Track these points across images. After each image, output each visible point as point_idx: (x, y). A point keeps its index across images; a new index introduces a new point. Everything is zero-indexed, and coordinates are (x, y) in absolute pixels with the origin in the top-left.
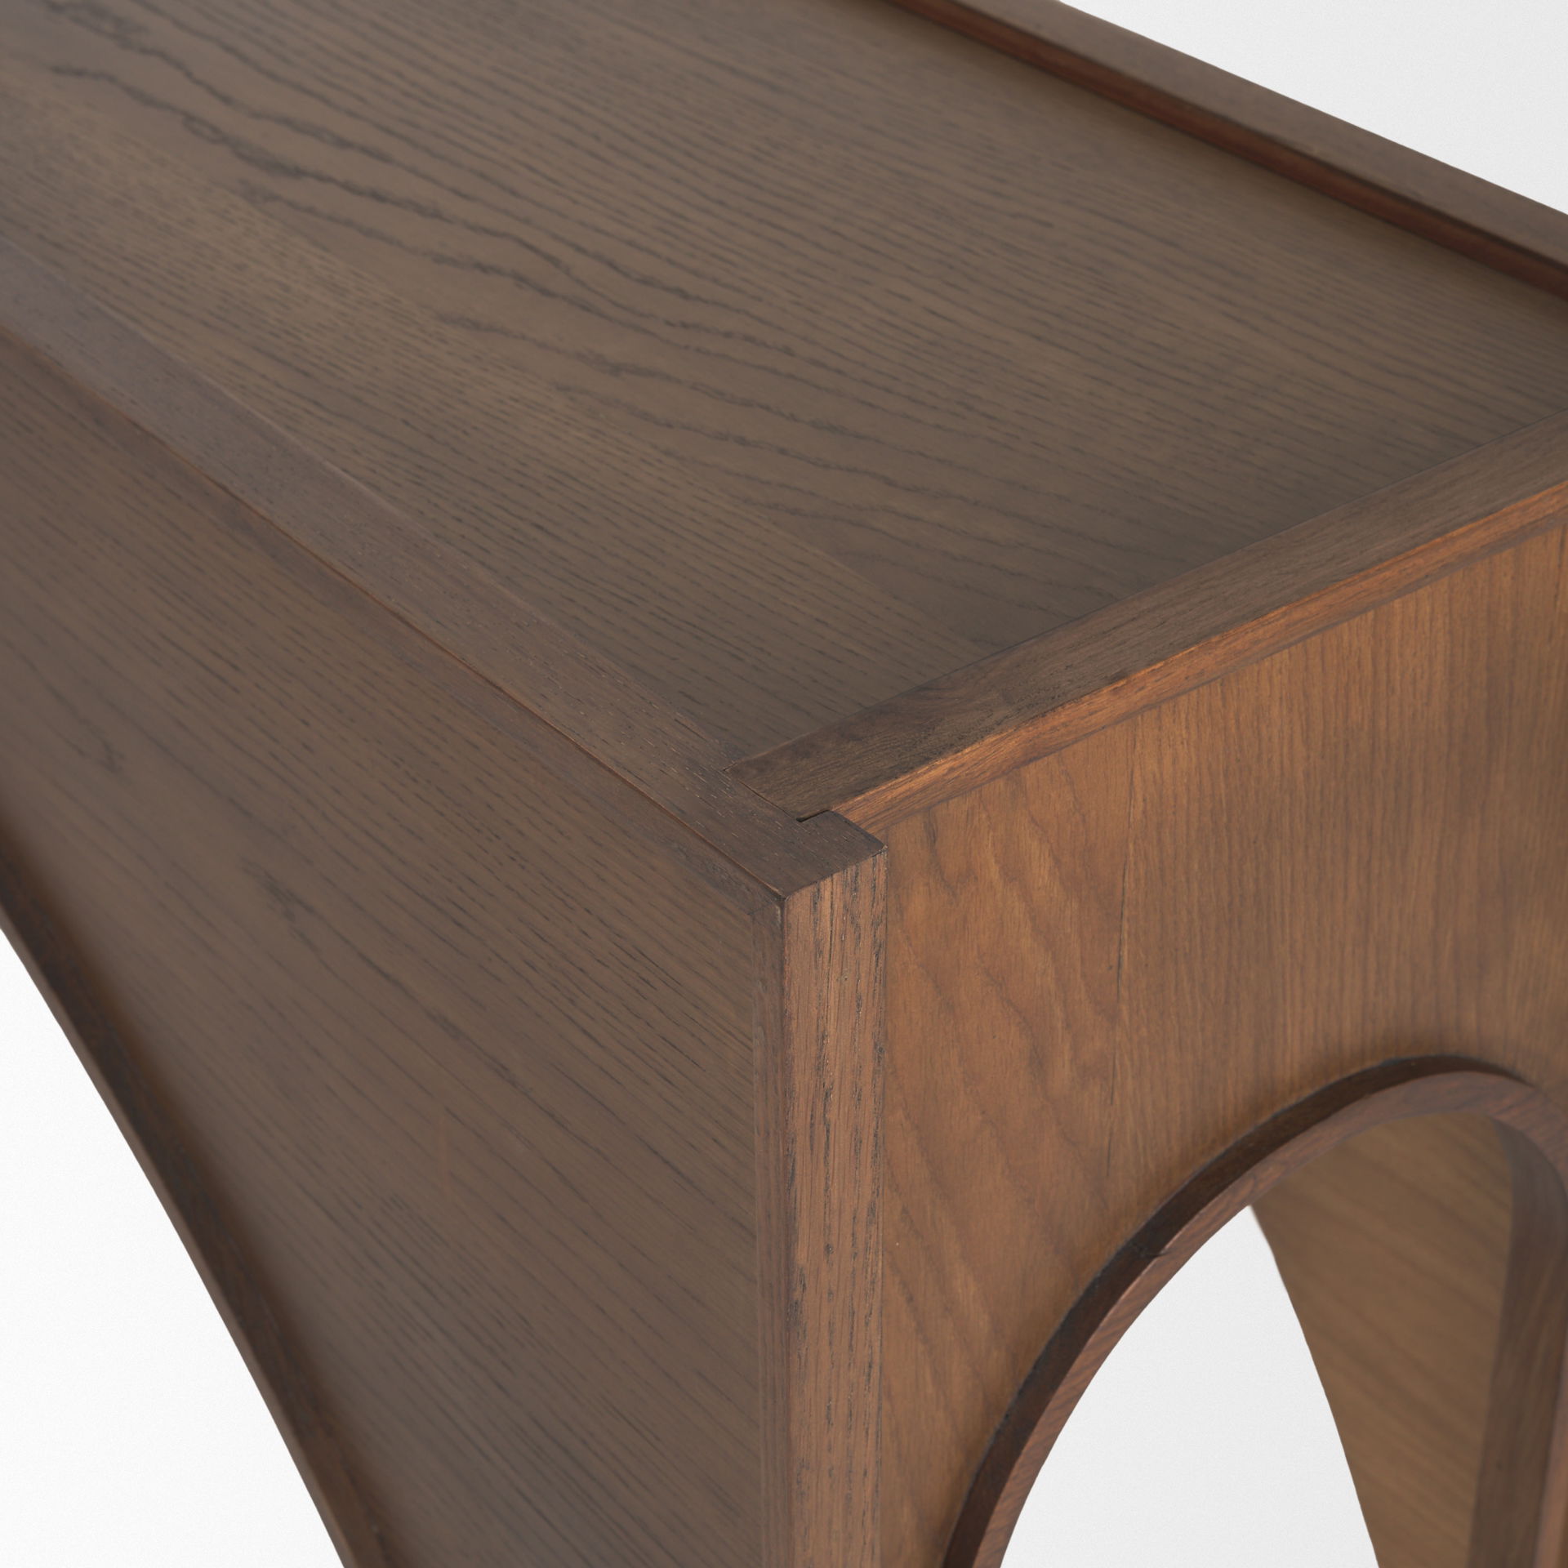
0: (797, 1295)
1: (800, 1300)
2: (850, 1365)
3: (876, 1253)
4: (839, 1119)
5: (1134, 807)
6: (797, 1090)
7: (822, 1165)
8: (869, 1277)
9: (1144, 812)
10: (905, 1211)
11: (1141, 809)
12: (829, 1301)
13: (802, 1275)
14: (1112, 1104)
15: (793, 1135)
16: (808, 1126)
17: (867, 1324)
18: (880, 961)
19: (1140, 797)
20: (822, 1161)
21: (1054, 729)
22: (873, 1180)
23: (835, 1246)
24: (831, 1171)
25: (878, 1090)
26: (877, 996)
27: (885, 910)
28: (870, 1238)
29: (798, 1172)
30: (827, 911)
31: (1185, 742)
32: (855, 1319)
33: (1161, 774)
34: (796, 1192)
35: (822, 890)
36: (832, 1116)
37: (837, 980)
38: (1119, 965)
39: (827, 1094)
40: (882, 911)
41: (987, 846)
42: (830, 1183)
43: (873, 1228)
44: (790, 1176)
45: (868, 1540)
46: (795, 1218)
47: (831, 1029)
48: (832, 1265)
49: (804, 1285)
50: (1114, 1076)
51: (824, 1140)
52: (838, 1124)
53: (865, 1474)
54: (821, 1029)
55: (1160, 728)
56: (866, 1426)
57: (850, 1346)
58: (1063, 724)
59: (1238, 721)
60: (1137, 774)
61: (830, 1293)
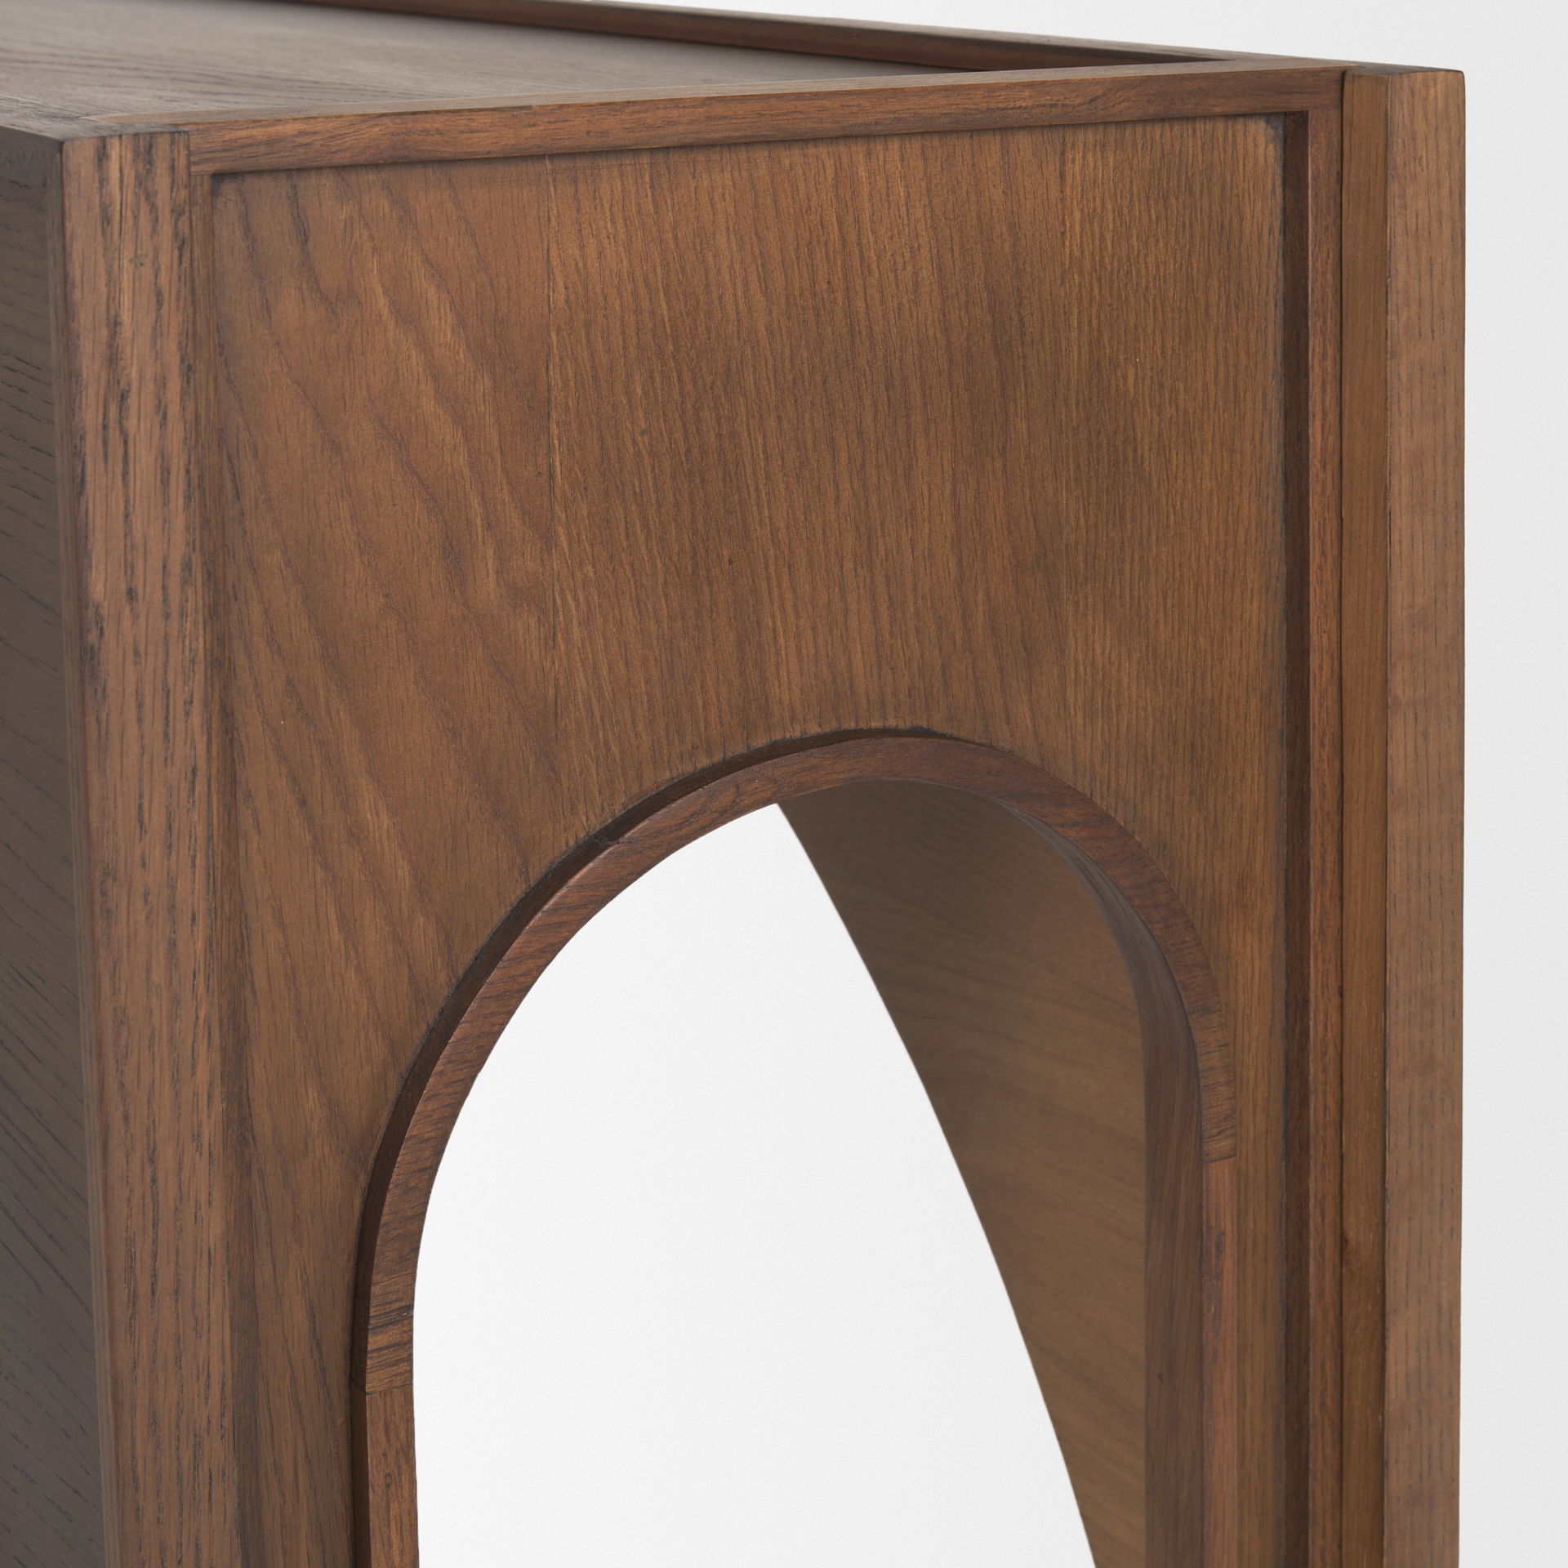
0: (92, 637)
1: (96, 645)
2: (166, 759)
3: (195, 623)
4: (139, 432)
5: (554, 291)
6: (85, 376)
7: (119, 483)
8: (187, 652)
9: (567, 301)
10: (289, 681)
11: (563, 296)
12: (136, 663)
13: (97, 613)
14: (554, 647)
15: (81, 432)
16: (100, 428)
17: (187, 714)
18: (184, 259)
19: (560, 281)
20: (119, 478)
21: (427, 132)
22: (187, 528)
23: (141, 595)
24: (131, 494)
25: (190, 417)
26: (182, 300)
27: (187, 200)
28: (187, 601)
29: (89, 478)
30: (114, 174)
31: (611, 236)
32: (171, 701)
33: (585, 264)
34: (87, 502)
35: (109, 148)
36: (131, 424)
37: (131, 261)
38: (551, 476)
39: (122, 395)
40: (185, 201)
41: (372, 270)
42: (131, 509)
43: (190, 591)
44: (78, 480)
45: (202, 1015)
46: (87, 537)
47: (126, 317)
48: (138, 617)
49: (102, 629)
50: (555, 612)
51: (120, 452)
52: (137, 437)
53: (194, 919)
54: (112, 313)
55: (578, 210)
56: (192, 853)
57: (166, 735)
58: (437, 130)
59: (676, 237)
60: (554, 254)
61: (136, 653)
